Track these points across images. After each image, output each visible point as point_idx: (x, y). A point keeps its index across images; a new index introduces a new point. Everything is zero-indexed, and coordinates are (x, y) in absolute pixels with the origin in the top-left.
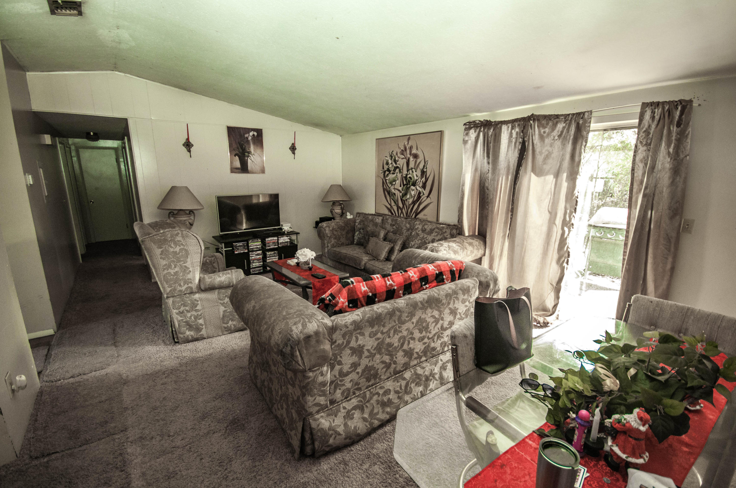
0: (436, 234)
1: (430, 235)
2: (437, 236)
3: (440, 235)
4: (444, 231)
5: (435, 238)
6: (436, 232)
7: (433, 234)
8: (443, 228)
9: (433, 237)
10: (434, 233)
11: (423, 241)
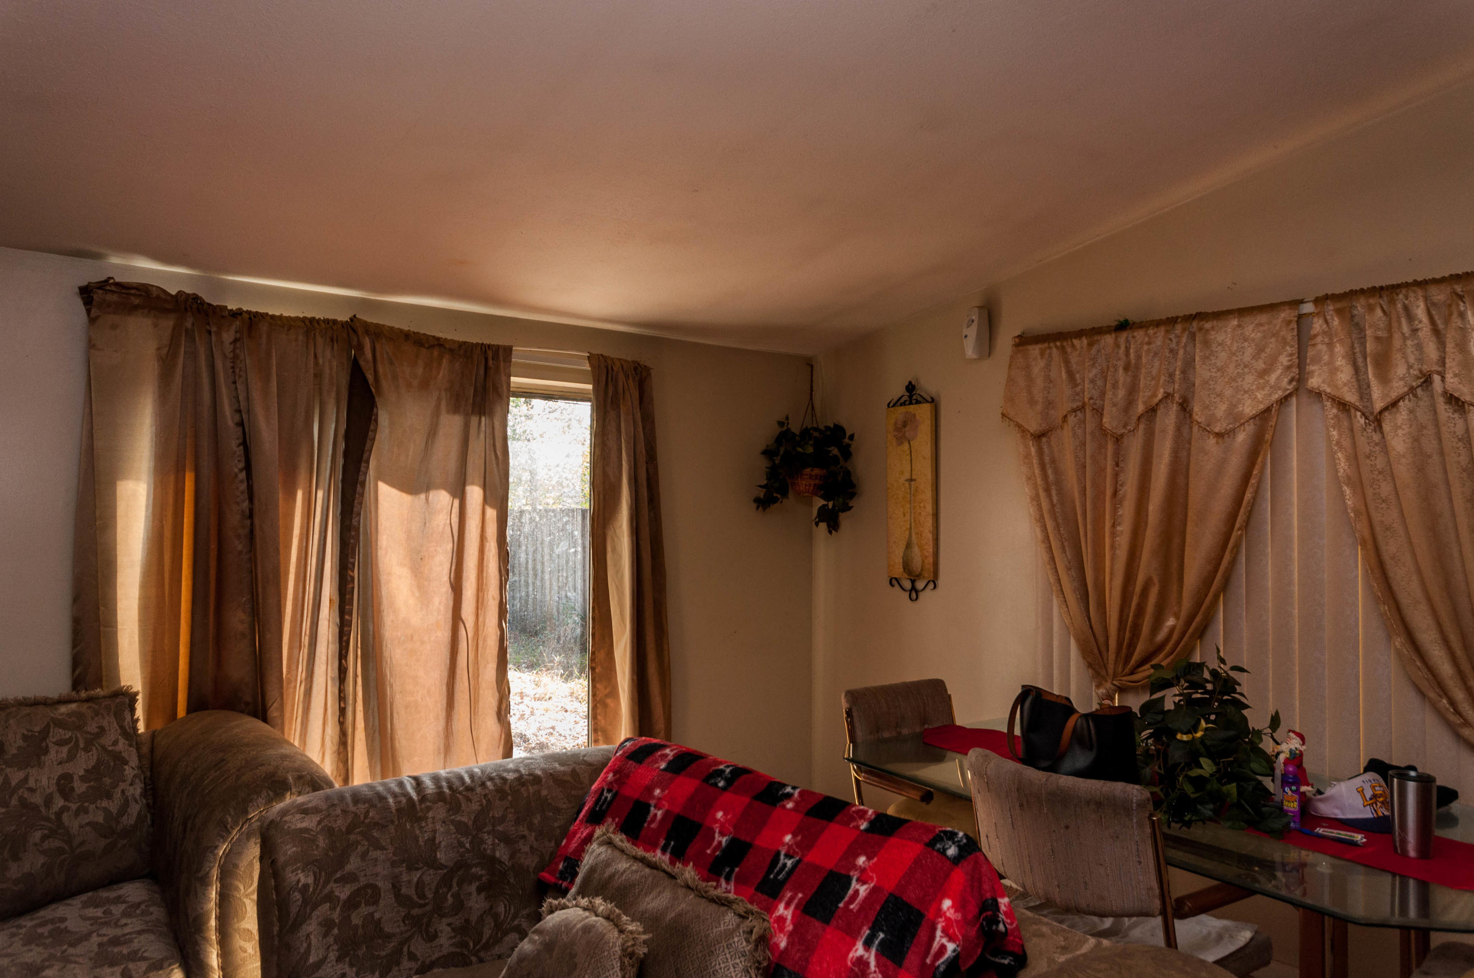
0: (65, 750)
1: (40, 765)
2: (71, 757)
3: (87, 750)
4: (92, 727)
5: (69, 768)
6: (60, 743)
7: (54, 754)
8: (79, 715)
9: (59, 771)
10: (53, 749)
11: (14, 802)
